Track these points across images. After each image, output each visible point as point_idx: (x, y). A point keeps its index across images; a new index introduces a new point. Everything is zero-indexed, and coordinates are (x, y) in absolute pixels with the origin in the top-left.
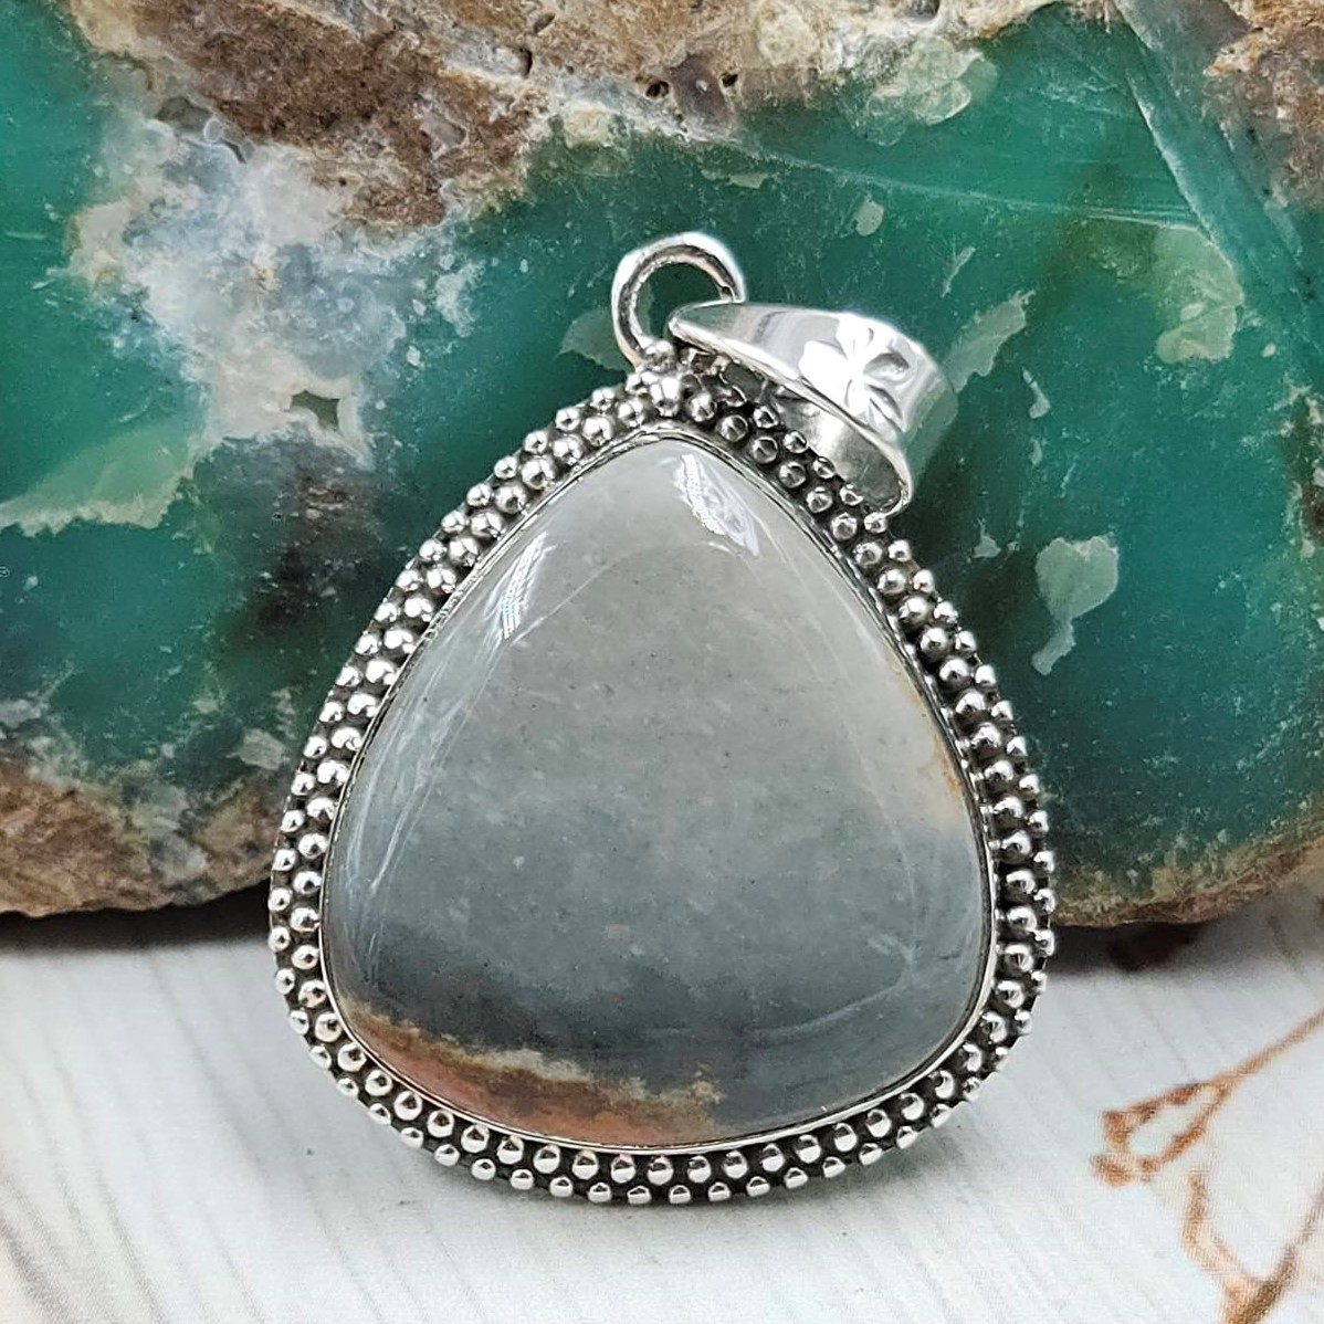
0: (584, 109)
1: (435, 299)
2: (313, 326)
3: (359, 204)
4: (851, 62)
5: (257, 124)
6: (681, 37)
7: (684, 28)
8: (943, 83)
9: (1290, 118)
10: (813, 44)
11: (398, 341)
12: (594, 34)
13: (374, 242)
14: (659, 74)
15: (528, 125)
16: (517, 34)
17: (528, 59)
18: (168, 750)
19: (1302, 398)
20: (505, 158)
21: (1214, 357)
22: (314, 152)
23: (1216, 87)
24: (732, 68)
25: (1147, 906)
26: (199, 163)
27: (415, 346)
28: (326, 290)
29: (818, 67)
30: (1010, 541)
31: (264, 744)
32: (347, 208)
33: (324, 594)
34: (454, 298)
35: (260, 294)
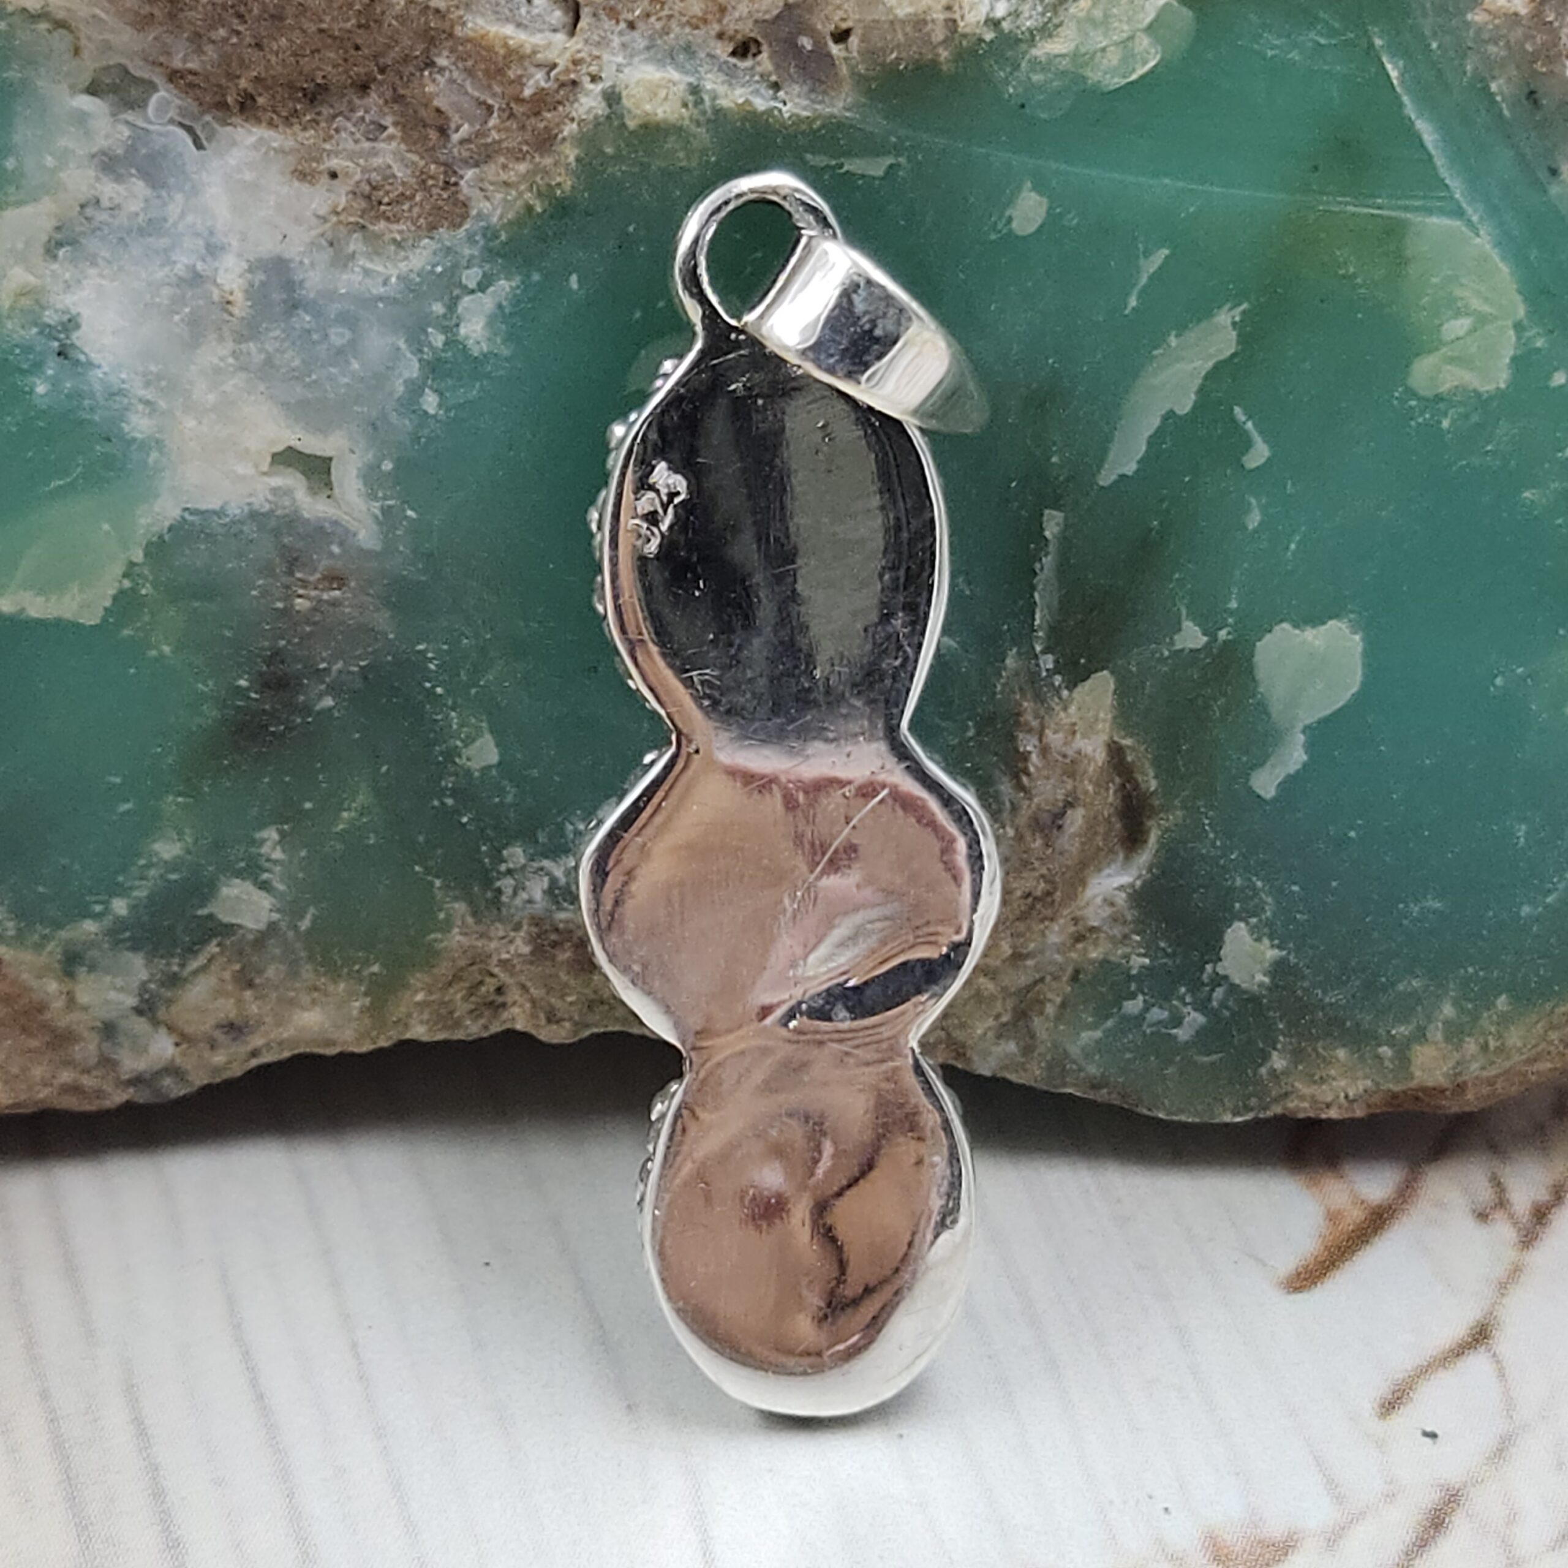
0: (649, 77)
1: (457, 325)
2: (297, 363)
3: (355, 205)
4: (1000, 11)
5: (218, 98)
8: (1125, 35)
11: (409, 383)
13: (378, 254)
14: (747, 29)
15: (576, 100)
17: (575, 11)
18: (120, 907)
20: (546, 141)
21: (1487, 387)
22: (295, 134)
23: (1485, 36)
24: (843, 20)
25: (1404, 1092)
26: (144, 151)
27: (431, 388)
28: (313, 316)
29: (957, 16)
30: (1220, 629)
31: (245, 897)
32: (339, 209)
33: (318, 707)
34: (481, 324)
35: (227, 322)
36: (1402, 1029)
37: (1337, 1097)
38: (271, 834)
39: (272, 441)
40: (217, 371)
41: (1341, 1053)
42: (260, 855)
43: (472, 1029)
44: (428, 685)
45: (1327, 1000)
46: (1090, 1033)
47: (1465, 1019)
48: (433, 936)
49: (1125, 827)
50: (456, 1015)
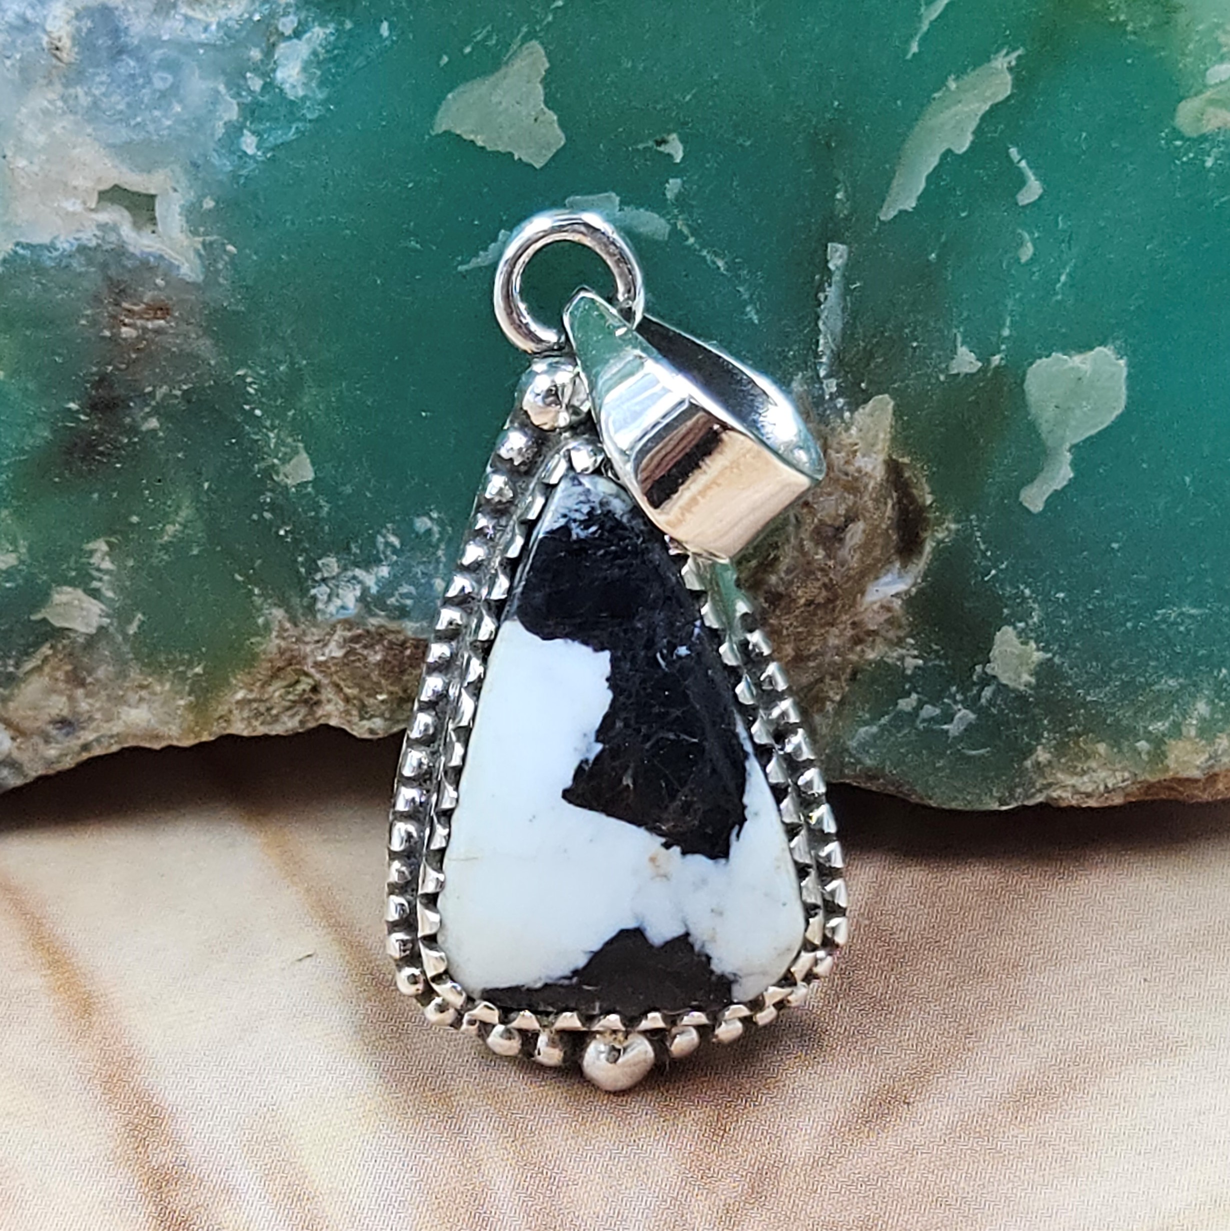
1: (274, 70)
11: (229, 125)
13: (198, 2)
25: (1159, 782)
27: (250, 130)
30: (994, 354)
31: (76, 602)
33: (145, 427)
34: (297, 70)
35: (55, 67)
36: (1159, 724)
37: (1098, 787)
38: (101, 546)
39: (99, 180)
40: (46, 112)
41: (1102, 748)
42: (89, 564)
43: (288, 724)
44: (247, 407)
45: (1089, 698)
46: (867, 728)
47: (1219, 716)
48: (253, 640)
49: (902, 539)
50: (274, 712)
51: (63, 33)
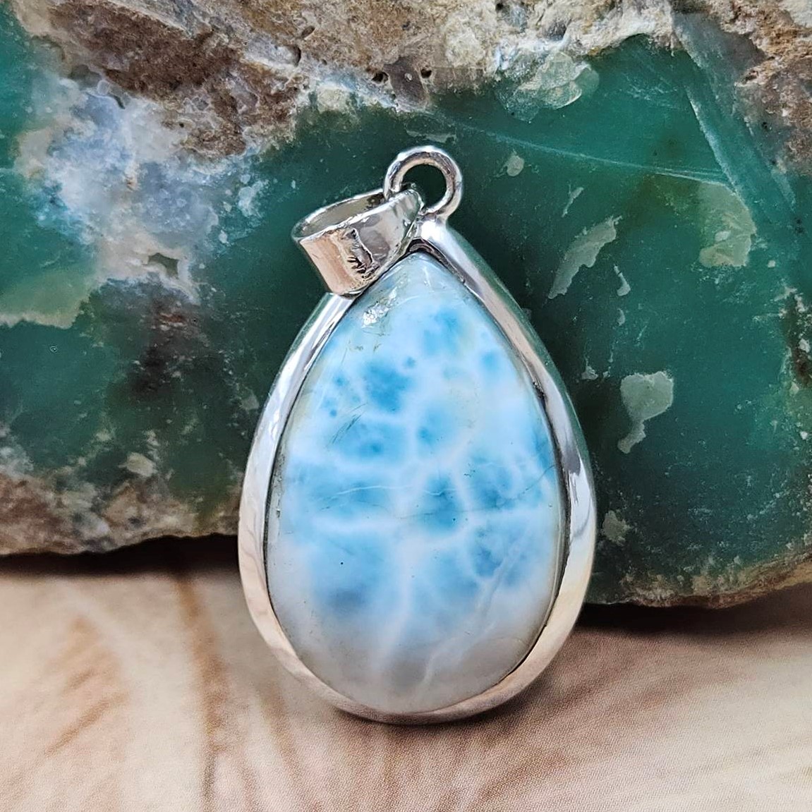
0: (331, 89)
1: (238, 201)
3: (191, 139)
4: (505, 66)
5: (131, 85)
6: (395, 45)
7: (397, 39)
8: (565, 82)
9: (790, 116)
10: (481, 53)
11: (214, 227)
12: (340, 40)
13: (202, 165)
14: (381, 68)
15: (296, 97)
16: (289, 39)
17: (298, 53)
18: (82, 461)
19: (792, 295)
20: (282, 117)
21: (738, 265)
22: (164, 104)
23: (742, 94)
24: (427, 66)
25: (690, 598)
26: (94, 108)
27: (224, 231)
28: (171, 193)
29: (483, 68)
30: (604, 371)
31: (141, 461)
32: (184, 142)
33: (174, 376)
34: (249, 202)
35: (129, 192)
36: (689, 568)
37: (657, 597)
38: (152, 434)
39: (149, 250)
40: (123, 214)
41: (659, 577)
42: (147, 443)
44: (225, 370)
45: (653, 551)
47: (719, 566)
48: (230, 486)
51: (134, 176)
